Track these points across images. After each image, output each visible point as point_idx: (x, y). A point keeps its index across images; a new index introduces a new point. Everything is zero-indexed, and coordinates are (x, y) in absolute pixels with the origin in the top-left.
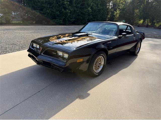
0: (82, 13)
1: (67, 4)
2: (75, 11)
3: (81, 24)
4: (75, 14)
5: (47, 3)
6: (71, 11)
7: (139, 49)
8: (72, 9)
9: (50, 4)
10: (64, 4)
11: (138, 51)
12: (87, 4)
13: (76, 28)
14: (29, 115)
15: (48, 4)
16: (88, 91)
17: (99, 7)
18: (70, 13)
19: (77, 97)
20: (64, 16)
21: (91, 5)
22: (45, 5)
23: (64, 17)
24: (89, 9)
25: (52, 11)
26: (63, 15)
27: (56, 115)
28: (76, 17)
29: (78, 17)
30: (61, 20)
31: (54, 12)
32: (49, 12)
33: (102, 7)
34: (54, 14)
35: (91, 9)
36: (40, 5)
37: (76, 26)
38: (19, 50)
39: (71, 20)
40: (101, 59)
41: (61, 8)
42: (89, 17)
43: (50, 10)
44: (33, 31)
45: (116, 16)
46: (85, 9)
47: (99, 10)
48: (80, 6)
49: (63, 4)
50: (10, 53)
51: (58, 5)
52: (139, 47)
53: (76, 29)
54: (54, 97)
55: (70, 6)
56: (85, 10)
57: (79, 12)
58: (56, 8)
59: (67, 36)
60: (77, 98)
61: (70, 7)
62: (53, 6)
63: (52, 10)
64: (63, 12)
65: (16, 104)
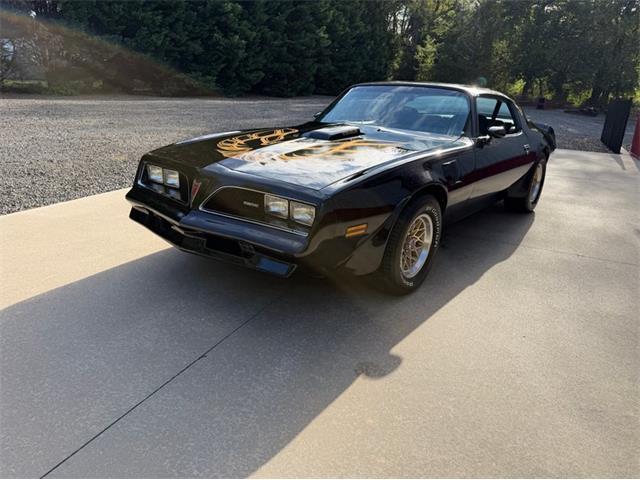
0: (291, 50)
1: (233, 11)
2: (263, 41)
3: (289, 94)
4: (266, 54)
5: (153, 6)
6: (251, 39)
7: (537, 186)
8: (254, 34)
9: (165, 9)
10: (221, 10)
11: (535, 194)
12: (313, 14)
13: (275, 108)
14: (192, 444)
15: (156, 9)
16: (390, 348)
17: (356, 28)
18: (248, 47)
19: (356, 371)
20: (224, 62)
21: (326, 18)
22: (143, 14)
23: (222, 66)
24: (322, 34)
25: (173, 40)
26: (216, 56)
27: (298, 438)
28: (270, 66)
29: (277, 65)
30: (209, 78)
31: (182, 45)
32: (160, 43)
33: (369, 27)
34: (181, 53)
35: (326, 36)
36: (122, 13)
37: (271, 101)
38: (65, 196)
39: (252, 76)
40: (422, 226)
41: (208, 28)
42: (321, 66)
43: (166, 36)
44: (104, 121)
45: (423, 62)
46: (306, 36)
47: (360, 41)
48: (286, 23)
49: (217, 11)
50: (30, 210)
51: (198, 16)
52: (539, 179)
53: (274, 112)
54: (267, 376)
55: (245, 22)
56: (307, 39)
57: (282, 46)
58: (190, 27)
59: (282, 138)
60: (358, 375)
61: (245, 26)
62: (177, 20)
63: (174, 35)
64: (217, 43)
65: (125, 409)
